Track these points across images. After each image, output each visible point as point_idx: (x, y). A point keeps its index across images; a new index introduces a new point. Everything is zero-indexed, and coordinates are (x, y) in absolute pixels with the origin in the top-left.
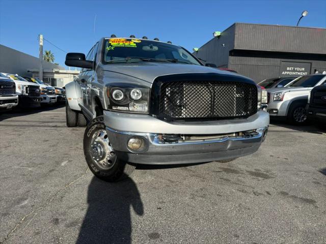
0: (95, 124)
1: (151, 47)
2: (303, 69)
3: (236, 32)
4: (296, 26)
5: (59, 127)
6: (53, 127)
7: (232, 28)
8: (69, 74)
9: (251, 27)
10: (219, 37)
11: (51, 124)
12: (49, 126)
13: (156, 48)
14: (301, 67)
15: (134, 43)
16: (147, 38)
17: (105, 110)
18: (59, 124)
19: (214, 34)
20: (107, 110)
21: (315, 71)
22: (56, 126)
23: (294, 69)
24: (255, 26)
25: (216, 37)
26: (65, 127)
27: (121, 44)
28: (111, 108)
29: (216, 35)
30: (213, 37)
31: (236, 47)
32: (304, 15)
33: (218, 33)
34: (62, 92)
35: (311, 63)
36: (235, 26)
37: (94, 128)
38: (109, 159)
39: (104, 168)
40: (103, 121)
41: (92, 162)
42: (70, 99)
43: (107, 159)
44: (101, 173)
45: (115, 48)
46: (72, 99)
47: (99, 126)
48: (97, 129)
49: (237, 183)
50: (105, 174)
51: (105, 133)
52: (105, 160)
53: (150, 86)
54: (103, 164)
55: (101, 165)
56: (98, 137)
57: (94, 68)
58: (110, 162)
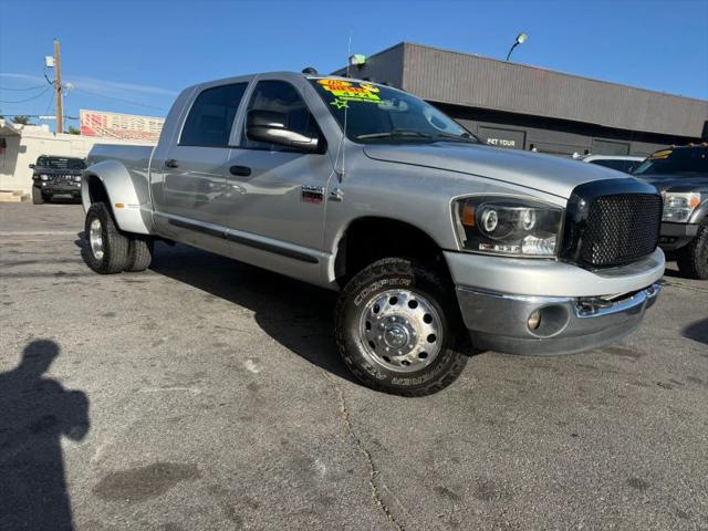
0: (382, 278)
1: (397, 103)
2: (513, 143)
3: (406, 63)
4: (505, 60)
7: (395, 52)
9: (433, 53)
10: (360, 66)
12: (45, 275)
13: (403, 106)
14: (510, 140)
15: (373, 93)
17: (455, 251)
19: (350, 59)
20: (460, 252)
21: (532, 147)
22: (61, 274)
23: (499, 142)
24: (438, 53)
25: (354, 66)
27: (351, 94)
28: (476, 249)
29: (355, 62)
30: (349, 65)
32: (521, 40)
33: (360, 59)
35: (525, 133)
36: (403, 50)
37: (376, 285)
38: (422, 350)
39: (403, 369)
40: (410, 272)
41: (363, 360)
42: (118, 205)
43: (418, 350)
44: (395, 381)
45: (349, 103)
46: (126, 207)
47: (394, 281)
48: (387, 287)
49: (611, 371)
50: (407, 382)
51: (410, 296)
52: (414, 353)
53: (564, 204)
54: (403, 362)
55: (396, 364)
56: (392, 307)
57: (322, 148)
58: (423, 355)
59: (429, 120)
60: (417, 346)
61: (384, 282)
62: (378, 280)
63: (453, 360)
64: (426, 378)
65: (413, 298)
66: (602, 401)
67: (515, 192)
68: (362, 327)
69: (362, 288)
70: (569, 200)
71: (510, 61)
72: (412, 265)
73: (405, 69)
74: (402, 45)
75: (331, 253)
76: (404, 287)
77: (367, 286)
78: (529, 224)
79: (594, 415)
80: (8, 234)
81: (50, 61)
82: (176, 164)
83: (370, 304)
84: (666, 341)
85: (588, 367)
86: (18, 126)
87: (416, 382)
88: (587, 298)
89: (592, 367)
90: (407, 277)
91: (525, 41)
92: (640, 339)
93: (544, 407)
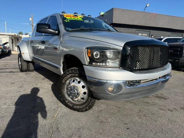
0: (70, 74)
1: (90, 21)
2: (146, 35)
3: (114, 13)
4: (143, 11)
5: (15, 72)
6: (10, 72)
7: (112, 11)
8: (6, 35)
9: (122, 10)
10: (103, 15)
11: (7, 70)
12: (7, 72)
13: (92, 21)
14: (145, 34)
15: (80, 18)
16: (85, 15)
17: (86, 65)
18: (13, 70)
19: (100, 13)
20: (88, 65)
21: (152, 36)
22: (11, 72)
23: (142, 35)
24: (123, 10)
25: (101, 15)
26: (19, 72)
27: (72, 18)
28: (92, 64)
29: (101, 14)
30: (99, 15)
31: (114, 22)
32: (148, 5)
33: (102, 13)
34: (4, 47)
35: (150, 32)
36: (113, 10)
37: (69, 76)
38: (82, 97)
39: (77, 103)
40: (77, 72)
41: (66, 99)
42: (23, 53)
43: (81, 97)
44: (75, 107)
45: (70, 20)
46: (25, 54)
47: (73, 75)
48: (72, 77)
49: (154, 104)
50: (78, 107)
51: (78, 80)
52: (79, 98)
53: (121, 49)
54: (77, 101)
55: (75, 101)
56: (73, 83)
57: (58, 34)
58: (83, 99)
59: (104, 26)
60: (80, 96)
61: (70, 75)
62: (69, 74)
63: (91, 101)
64: (84, 106)
65: (79, 80)
66: (145, 116)
67: (107, 45)
68: (66, 89)
69: (65, 77)
70: (123, 47)
71: (145, 11)
72: (78, 69)
73: (114, 15)
74: (113, 8)
75: (61, 66)
76: (76, 77)
77: (66, 76)
78: (111, 56)
79: (140, 120)
80: (9, 62)
81: (30, 19)
82: (33, 41)
83: (68, 82)
84: (179, 94)
85: (146, 103)
86: (21, 35)
87: (81, 107)
88: (132, 81)
89: (148, 103)
90: (77, 73)
91: (149, 6)
92: (170, 93)
93: (123, 117)
